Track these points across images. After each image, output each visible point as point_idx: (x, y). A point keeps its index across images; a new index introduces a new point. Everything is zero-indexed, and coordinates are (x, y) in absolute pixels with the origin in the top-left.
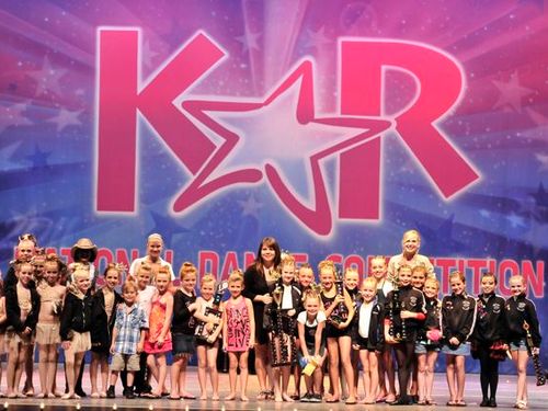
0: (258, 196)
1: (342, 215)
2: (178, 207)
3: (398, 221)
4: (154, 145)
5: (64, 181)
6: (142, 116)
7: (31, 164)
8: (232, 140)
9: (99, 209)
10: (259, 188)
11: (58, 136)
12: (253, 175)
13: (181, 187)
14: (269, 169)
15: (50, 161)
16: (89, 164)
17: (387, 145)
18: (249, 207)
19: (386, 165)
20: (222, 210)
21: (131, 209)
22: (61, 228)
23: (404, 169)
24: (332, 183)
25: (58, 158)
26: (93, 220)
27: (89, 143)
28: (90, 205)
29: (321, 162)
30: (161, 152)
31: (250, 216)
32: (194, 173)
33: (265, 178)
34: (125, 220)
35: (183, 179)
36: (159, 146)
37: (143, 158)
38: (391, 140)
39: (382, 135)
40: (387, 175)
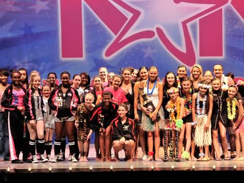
0: (153, 45)
1: (201, 55)
2: (108, 54)
3: (234, 57)
4: (93, 19)
5: (42, 42)
6: (85, 3)
7: (23, 33)
8: (136, 14)
9: (63, 56)
10: (153, 41)
11: (38, 16)
12: (149, 34)
13: (109, 42)
14: (158, 30)
15: (34, 31)
16: (56, 32)
17: (226, 13)
18: (148, 52)
19: (226, 24)
20: (132, 55)
21: (81, 56)
22: (42, 68)
23: (237, 27)
24: (195, 37)
25: (38, 29)
26: (60, 63)
27: (56, 19)
28: (58, 55)
29: (188, 25)
30: (97, 23)
31: (149, 58)
32: (116, 35)
33: (156, 36)
34: (78, 63)
35: (110, 38)
36: (95, 20)
37: (87, 27)
38: (228, 10)
39: (223, 7)
40: (227, 31)
